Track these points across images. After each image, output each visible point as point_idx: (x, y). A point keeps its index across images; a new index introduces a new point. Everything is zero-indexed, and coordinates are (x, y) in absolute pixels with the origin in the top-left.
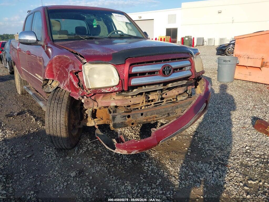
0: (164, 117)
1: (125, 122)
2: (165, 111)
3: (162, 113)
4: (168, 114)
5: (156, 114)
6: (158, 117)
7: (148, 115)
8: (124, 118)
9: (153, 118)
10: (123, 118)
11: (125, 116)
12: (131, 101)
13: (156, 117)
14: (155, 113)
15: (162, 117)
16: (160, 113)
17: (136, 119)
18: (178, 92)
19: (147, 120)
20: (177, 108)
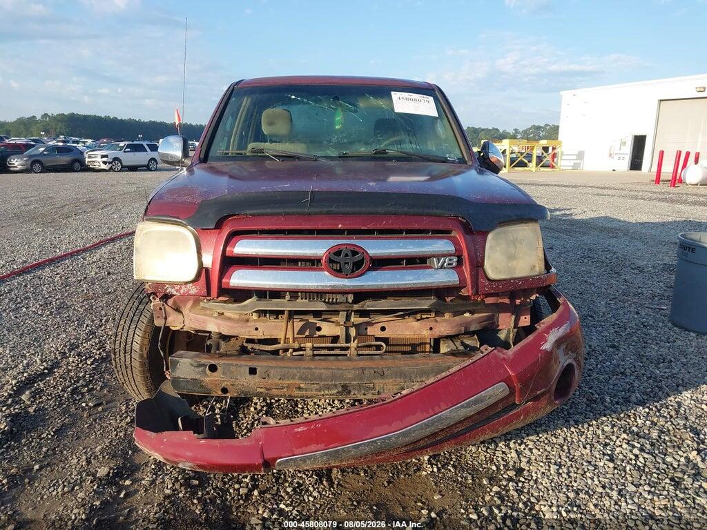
0: (327, 392)
1: (202, 381)
2: (334, 377)
3: (320, 378)
4: (345, 387)
5: (300, 378)
6: (306, 390)
7: (271, 375)
8: (201, 369)
9: (288, 387)
10: (196, 369)
11: (204, 365)
12: (257, 329)
13: (299, 388)
14: (295, 375)
15: (320, 391)
16: (315, 379)
17: (233, 380)
18: (431, 329)
19: (267, 389)
20: (382, 376)
